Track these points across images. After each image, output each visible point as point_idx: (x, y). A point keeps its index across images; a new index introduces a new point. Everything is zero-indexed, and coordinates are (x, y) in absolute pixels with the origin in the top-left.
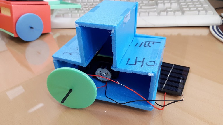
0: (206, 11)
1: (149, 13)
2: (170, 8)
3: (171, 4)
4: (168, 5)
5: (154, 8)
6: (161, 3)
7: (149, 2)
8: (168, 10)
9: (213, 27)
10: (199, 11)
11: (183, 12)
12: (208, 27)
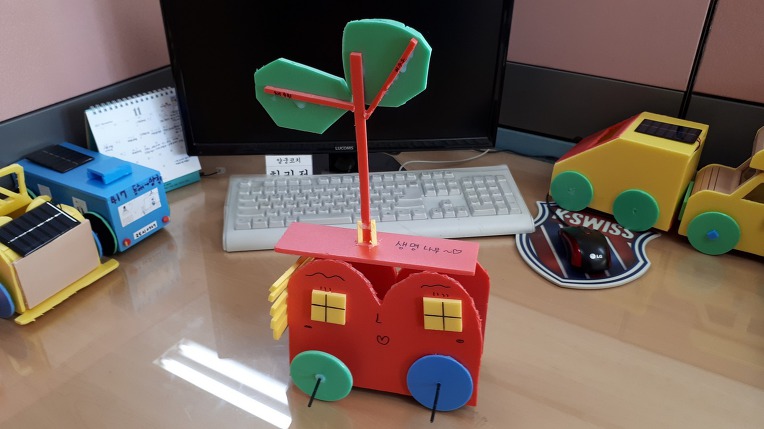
0: (509, 209)
1: (412, 215)
2: (448, 202)
3: (449, 191)
4: (443, 194)
5: (420, 203)
6: (431, 189)
7: (408, 186)
8: (446, 205)
9: (521, 235)
10: (497, 208)
11: (471, 211)
12: (514, 236)
